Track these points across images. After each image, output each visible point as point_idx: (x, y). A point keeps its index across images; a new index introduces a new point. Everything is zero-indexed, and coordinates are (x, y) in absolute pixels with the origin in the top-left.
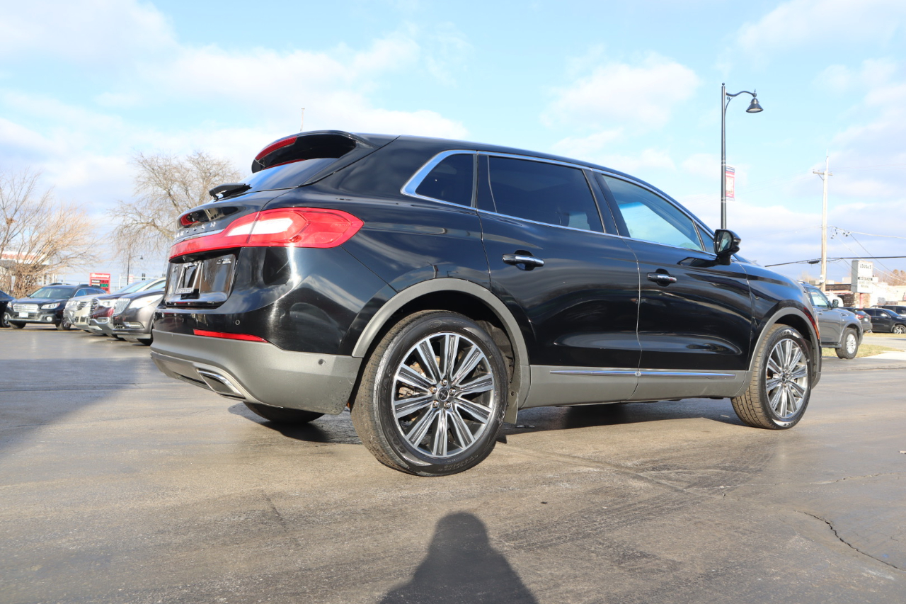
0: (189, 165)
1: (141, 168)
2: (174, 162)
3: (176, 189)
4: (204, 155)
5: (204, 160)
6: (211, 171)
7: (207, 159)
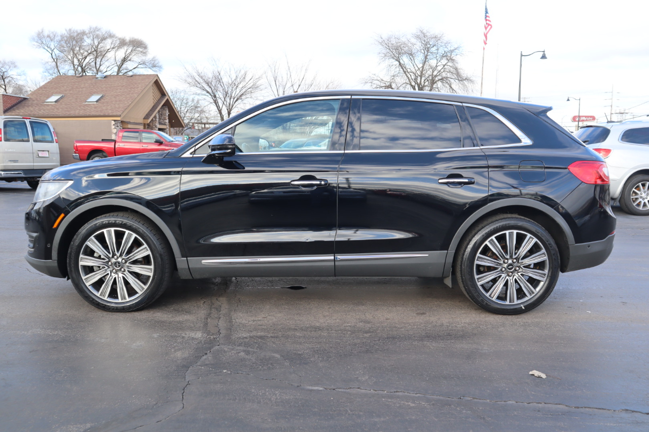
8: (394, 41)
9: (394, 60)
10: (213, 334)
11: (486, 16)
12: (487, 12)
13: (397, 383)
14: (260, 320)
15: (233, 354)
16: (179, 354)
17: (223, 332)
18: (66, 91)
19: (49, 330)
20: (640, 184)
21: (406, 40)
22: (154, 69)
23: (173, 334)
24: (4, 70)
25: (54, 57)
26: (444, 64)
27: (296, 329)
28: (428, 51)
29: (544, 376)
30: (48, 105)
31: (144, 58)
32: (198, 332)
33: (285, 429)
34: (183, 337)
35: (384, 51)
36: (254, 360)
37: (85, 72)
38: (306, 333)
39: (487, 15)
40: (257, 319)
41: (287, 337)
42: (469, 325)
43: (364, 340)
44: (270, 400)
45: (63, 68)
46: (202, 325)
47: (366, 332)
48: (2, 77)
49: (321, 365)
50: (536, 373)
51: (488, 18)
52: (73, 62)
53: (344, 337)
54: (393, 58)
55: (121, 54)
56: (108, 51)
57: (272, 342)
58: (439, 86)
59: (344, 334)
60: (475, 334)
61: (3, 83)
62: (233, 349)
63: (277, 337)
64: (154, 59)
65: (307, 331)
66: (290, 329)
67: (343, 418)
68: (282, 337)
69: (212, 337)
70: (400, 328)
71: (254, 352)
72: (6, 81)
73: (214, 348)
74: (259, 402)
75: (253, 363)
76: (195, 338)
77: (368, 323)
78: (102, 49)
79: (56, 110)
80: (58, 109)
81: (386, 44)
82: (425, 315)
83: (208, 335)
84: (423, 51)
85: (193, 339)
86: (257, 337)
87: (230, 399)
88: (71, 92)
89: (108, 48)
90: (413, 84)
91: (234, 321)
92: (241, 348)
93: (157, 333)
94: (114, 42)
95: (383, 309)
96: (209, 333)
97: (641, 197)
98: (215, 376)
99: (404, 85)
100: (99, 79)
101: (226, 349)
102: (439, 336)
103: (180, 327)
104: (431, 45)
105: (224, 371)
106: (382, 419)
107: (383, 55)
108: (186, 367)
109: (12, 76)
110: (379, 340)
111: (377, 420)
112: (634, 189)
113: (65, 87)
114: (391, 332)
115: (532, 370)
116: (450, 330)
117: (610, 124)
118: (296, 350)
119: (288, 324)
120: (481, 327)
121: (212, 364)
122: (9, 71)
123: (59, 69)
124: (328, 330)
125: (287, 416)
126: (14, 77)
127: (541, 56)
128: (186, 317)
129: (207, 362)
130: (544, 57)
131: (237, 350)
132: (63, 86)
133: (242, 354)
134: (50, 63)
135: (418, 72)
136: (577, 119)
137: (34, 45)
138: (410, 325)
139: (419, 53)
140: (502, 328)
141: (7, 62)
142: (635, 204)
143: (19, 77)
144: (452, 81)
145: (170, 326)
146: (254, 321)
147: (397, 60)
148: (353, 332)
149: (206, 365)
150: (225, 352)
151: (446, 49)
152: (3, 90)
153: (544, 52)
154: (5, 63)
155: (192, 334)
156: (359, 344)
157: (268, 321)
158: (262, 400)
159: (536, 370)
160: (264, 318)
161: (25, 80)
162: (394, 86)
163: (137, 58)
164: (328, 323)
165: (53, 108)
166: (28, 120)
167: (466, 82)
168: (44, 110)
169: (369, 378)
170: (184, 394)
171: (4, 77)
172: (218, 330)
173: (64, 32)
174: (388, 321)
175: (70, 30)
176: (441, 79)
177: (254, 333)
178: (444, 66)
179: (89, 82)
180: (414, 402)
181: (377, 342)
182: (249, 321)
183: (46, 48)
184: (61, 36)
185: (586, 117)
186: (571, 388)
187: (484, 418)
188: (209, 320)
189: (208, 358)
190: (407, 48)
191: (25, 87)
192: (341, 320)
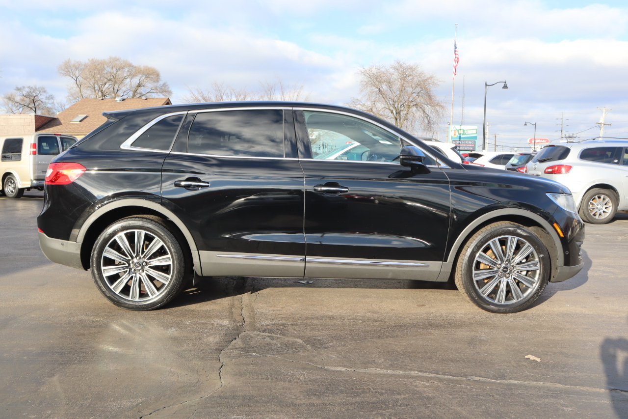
0: (392, 71)
1: (363, 76)
2: (383, 70)
3: (384, 87)
4: (401, 63)
5: (401, 66)
6: (407, 73)
7: (404, 65)
8: (374, 71)
9: (374, 88)
10: (239, 322)
11: (455, 51)
12: (456, 48)
13: (410, 365)
14: (279, 310)
15: (259, 339)
16: (211, 339)
17: (247, 320)
18: (89, 112)
19: (92, 317)
20: (596, 196)
21: (385, 70)
22: (165, 93)
23: (203, 321)
24: (35, 95)
25: (78, 83)
26: (419, 92)
27: (313, 318)
28: (404, 80)
29: (538, 360)
30: (73, 124)
31: (156, 84)
32: (225, 320)
33: (317, 405)
34: (212, 324)
35: (366, 80)
36: (279, 345)
37: (104, 96)
38: (322, 321)
39: (456, 49)
40: (276, 309)
41: (306, 325)
42: (465, 315)
43: (375, 328)
44: (299, 379)
45: (86, 93)
46: (228, 314)
47: (375, 321)
48: (33, 100)
49: (340, 349)
50: (532, 357)
51: (456, 53)
52: (94, 88)
53: (357, 325)
54: (373, 85)
55: (136, 81)
56: (125, 78)
57: (293, 329)
58: (414, 111)
59: (356, 322)
60: (472, 324)
61: (34, 106)
62: (258, 335)
63: (297, 325)
64: (164, 85)
65: (322, 320)
66: (307, 318)
67: (368, 395)
68: (301, 324)
69: (238, 324)
70: (405, 318)
71: (278, 338)
72: (37, 104)
73: (242, 334)
74: (290, 381)
75: (279, 348)
76: (224, 325)
77: (376, 313)
78: (120, 77)
79: (80, 129)
80: (82, 127)
81: (368, 74)
82: (425, 307)
83: (234, 322)
84: (399, 80)
85: (222, 326)
86: (278, 324)
87: (263, 378)
88: (94, 113)
89: (125, 75)
90: (391, 108)
91: (256, 310)
92: (267, 334)
93: (189, 320)
94: (130, 70)
95: (387, 301)
96: (235, 321)
97: (597, 208)
98: (246, 358)
99: (383, 109)
100: (118, 101)
101: (252, 335)
102: (441, 325)
103: (208, 315)
104: (406, 75)
105: (254, 354)
106: (403, 396)
107: (365, 83)
108: (220, 350)
109: (42, 100)
110: (388, 328)
111: (398, 397)
112: (591, 201)
113: (89, 109)
114: (397, 321)
115: (527, 354)
116: (449, 320)
117: (569, 144)
118: (315, 336)
119: (305, 314)
120: (476, 317)
121: (241, 348)
122: (39, 95)
123: (82, 93)
124: (341, 319)
125: (317, 394)
126: (44, 100)
127: (503, 86)
128: (212, 306)
129: (237, 346)
130: (505, 87)
131: (262, 336)
132: (87, 108)
133: (268, 339)
134: (74, 89)
135: (395, 98)
136: (533, 142)
137: (61, 73)
138: (413, 315)
139: (397, 82)
140: (495, 318)
141: (37, 88)
142: (592, 214)
143: (47, 101)
144: (425, 106)
145: (199, 314)
146: (274, 311)
147: (377, 88)
148: (364, 321)
149: (237, 348)
150: (252, 337)
151: (420, 79)
152: (33, 112)
153: (505, 82)
154: (36, 88)
155: (220, 322)
156: (370, 331)
157: (287, 311)
158: (292, 379)
159: (532, 355)
160: (283, 308)
161: (53, 103)
162: (374, 110)
163: (150, 84)
164: (340, 313)
165: (78, 126)
166: (59, 136)
167: (437, 108)
168: (70, 128)
169: (385, 361)
170: (221, 373)
171: (35, 101)
172: (243, 318)
173: (87, 61)
174: (394, 311)
175: (92, 60)
176: (415, 105)
177: (275, 322)
178: (418, 93)
179: (109, 104)
180: (428, 382)
181: (387, 329)
182: (269, 311)
183: (72, 75)
184: (85, 65)
185: (541, 139)
186: (564, 370)
187: (493, 396)
188: (233, 310)
189: (238, 342)
190: (386, 77)
191: (52, 109)
192: (351, 310)
